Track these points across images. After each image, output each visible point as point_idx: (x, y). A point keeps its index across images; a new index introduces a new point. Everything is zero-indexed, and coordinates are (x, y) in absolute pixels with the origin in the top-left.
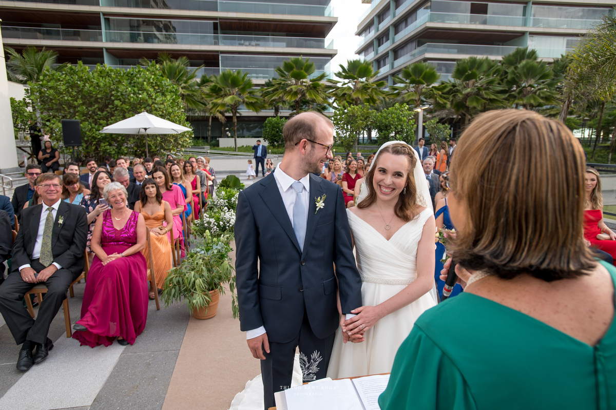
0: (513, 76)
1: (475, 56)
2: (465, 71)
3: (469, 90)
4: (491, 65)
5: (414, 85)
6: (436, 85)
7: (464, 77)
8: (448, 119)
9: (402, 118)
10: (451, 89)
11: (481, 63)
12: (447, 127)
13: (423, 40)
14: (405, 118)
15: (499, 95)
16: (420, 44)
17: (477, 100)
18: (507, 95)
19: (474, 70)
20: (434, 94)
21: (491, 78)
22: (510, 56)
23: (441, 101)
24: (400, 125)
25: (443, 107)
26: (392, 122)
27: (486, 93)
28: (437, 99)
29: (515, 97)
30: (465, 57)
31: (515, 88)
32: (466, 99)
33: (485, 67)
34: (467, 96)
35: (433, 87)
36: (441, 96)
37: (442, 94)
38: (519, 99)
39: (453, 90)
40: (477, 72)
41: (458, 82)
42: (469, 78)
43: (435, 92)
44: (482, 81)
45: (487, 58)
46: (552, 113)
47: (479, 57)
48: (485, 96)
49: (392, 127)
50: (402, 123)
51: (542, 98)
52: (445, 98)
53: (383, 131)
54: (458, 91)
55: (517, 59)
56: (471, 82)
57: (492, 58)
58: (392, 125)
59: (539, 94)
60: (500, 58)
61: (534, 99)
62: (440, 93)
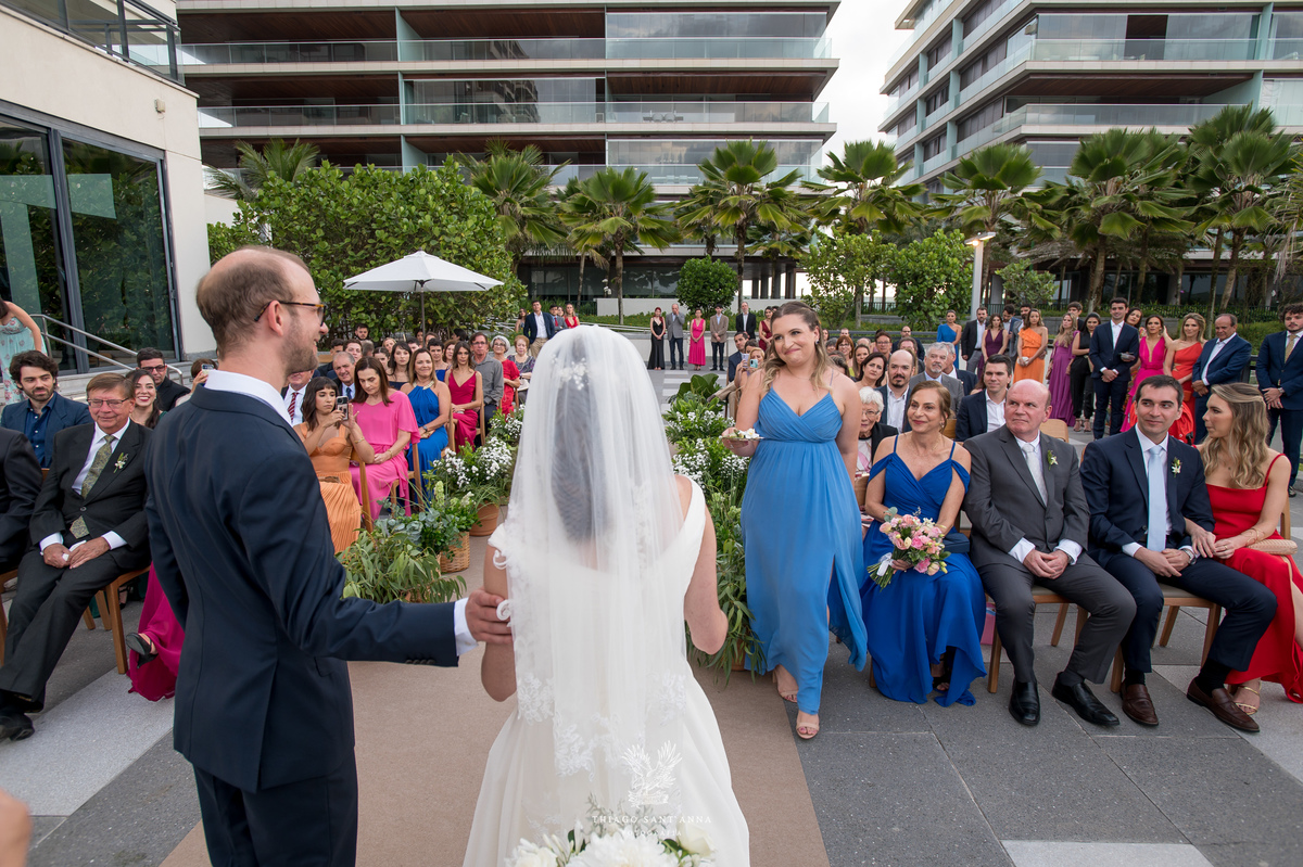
0: (1210, 168)
1: (1122, 128)
2: (1098, 161)
3: (1106, 199)
5: (984, 191)
6: (1032, 189)
7: (1095, 171)
8: (1064, 261)
9: (950, 259)
10: (1065, 198)
11: (1136, 141)
12: (1048, 279)
13: (1019, 98)
14: (955, 260)
15: (1175, 209)
16: (1011, 107)
17: (1124, 222)
18: (1194, 209)
19: (1120, 156)
20: (1027, 209)
21: (1158, 173)
22: (1207, 125)
23: (1042, 225)
24: (944, 275)
25: (1046, 236)
26: (927, 268)
27: (1144, 207)
28: (1034, 220)
30: (1104, 129)
32: (1100, 219)
33: (1144, 150)
34: (1101, 212)
35: (1025, 195)
36: (1042, 215)
37: (1044, 207)
38: (1221, 217)
39: (1071, 201)
40: (1127, 162)
41: (1077, 181)
42: (1107, 173)
43: (1028, 205)
44: (1137, 180)
45: (1152, 131)
47: (1133, 129)
48: (1143, 213)
49: (927, 277)
50: (948, 269)
52: (1048, 217)
54: (1081, 202)
55: (1223, 131)
56: (1111, 184)
57: (1163, 130)
59: (1272, 207)
60: (1184, 130)
61: (1257, 216)
62: (1039, 207)
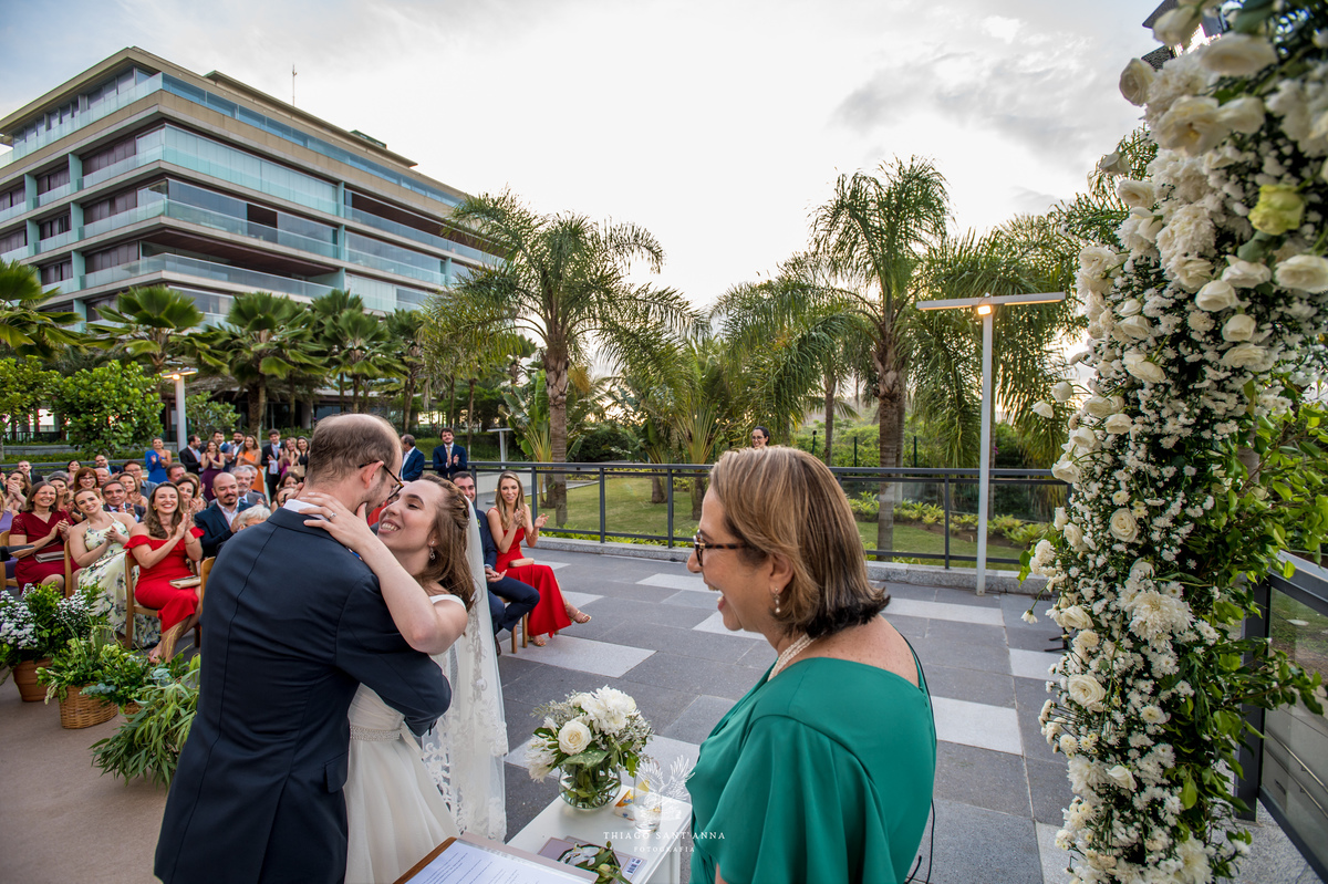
0: (333, 331)
1: (267, 292)
2: (252, 314)
3: (262, 346)
4: (296, 311)
5: (148, 327)
6: (199, 330)
7: (251, 323)
9: (130, 390)
10: (228, 341)
11: (279, 305)
12: (229, 408)
13: (155, 246)
14: (137, 390)
15: (314, 358)
16: (148, 252)
17: (279, 365)
18: (327, 359)
19: (269, 314)
20: (196, 347)
21: (298, 330)
22: (323, 299)
23: (211, 362)
24: (126, 402)
25: (215, 371)
26: (104, 397)
27: (293, 354)
28: (203, 358)
29: (338, 363)
30: (253, 290)
31: (336, 350)
32: (259, 361)
33: (286, 313)
34: (260, 356)
35: (190, 335)
36: (209, 353)
37: (212, 348)
38: (345, 366)
39: (232, 345)
40: (275, 318)
41: (236, 330)
42: (260, 325)
43: (197, 344)
44: (282, 334)
45: (287, 297)
46: (391, 389)
47: (277, 294)
48: (292, 359)
49: (106, 406)
50: (130, 399)
51: (379, 367)
52: (216, 356)
53: (83, 415)
54: (241, 346)
55: (335, 307)
56: (264, 334)
57: (294, 298)
58: (106, 402)
59: (374, 362)
60: (308, 300)
61: (368, 367)
62: (208, 347)
